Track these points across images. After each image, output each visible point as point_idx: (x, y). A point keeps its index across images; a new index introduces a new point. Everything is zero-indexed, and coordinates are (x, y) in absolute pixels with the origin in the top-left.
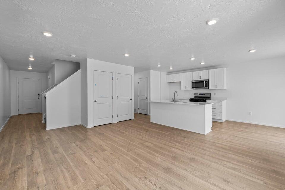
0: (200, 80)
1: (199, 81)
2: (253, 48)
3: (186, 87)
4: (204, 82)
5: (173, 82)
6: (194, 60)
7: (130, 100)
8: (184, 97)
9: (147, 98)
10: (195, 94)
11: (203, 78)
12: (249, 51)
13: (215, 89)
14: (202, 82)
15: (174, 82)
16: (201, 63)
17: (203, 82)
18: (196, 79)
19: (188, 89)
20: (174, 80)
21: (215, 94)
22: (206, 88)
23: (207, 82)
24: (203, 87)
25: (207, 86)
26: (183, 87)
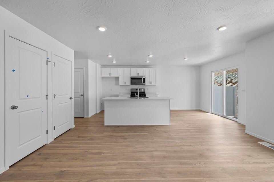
1: (138, 77)
2: (186, 57)
3: (125, 83)
4: (143, 79)
5: (110, 76)
6: (152, 57)
7: (70, 99)
8: (120, 93)
9: (82, 95)
10: (131, 89)
11: (140, 75)
12: (184, 59)
13: (150, 85)
14: (140, 78)
15: (111, 76)
16: (146, 61)
17: (142, 78)
18: (134, 75)
19: (126, 85)
20: (110, 74)
21: (148, 89)
22: (144, 84)
23: (144, 79)
24: (142, 83)
25: (144, 82)
26: (121, 83)
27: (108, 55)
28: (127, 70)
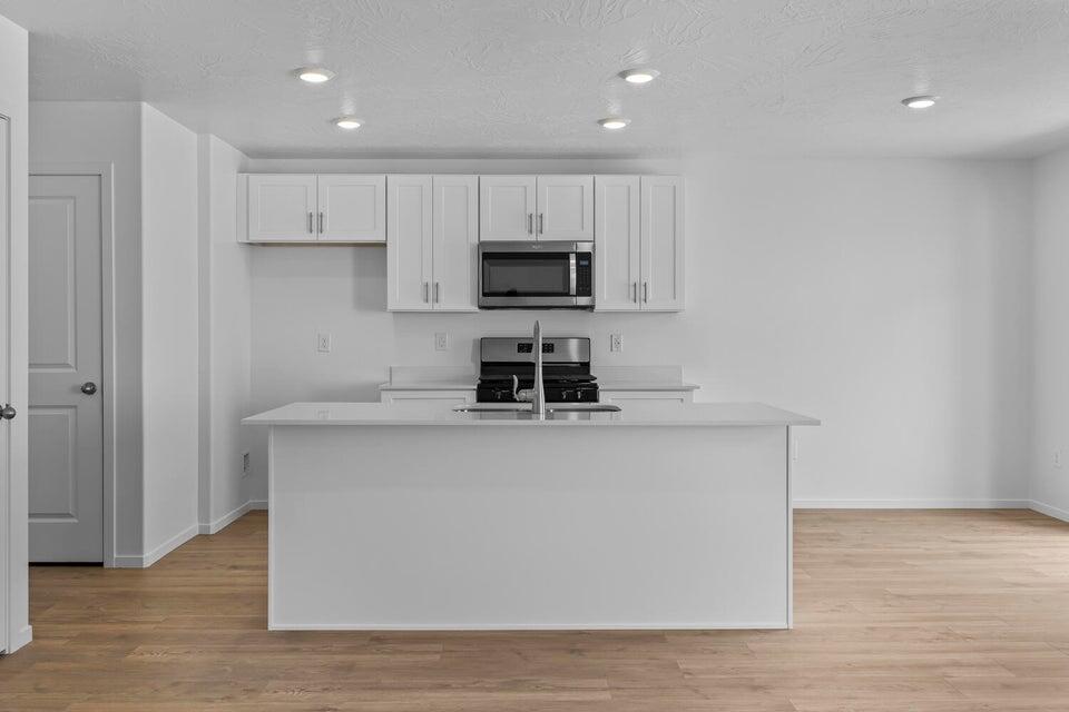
0: (532, 238)
1: (535, 249)
2: (922, 88)
3: (431, 291)
4: (573, 261)
5: (312, 238)
8: (391, 371)
9: (89, 390)
10: (484, 343)
11: (554, 232)
12: (907, 101)
13: (635, 307)
15: (323, 238)
17: (566, 256)
18: (509, 230)
19: (443, 306)
20: (315, 220)
21: (614, 343)
22: (583, 301)
23: (586, 260)
24: (567, 294)
25: (586, 287)
26: (401, 290)
27: (300, 71)
28: (453, 187)
